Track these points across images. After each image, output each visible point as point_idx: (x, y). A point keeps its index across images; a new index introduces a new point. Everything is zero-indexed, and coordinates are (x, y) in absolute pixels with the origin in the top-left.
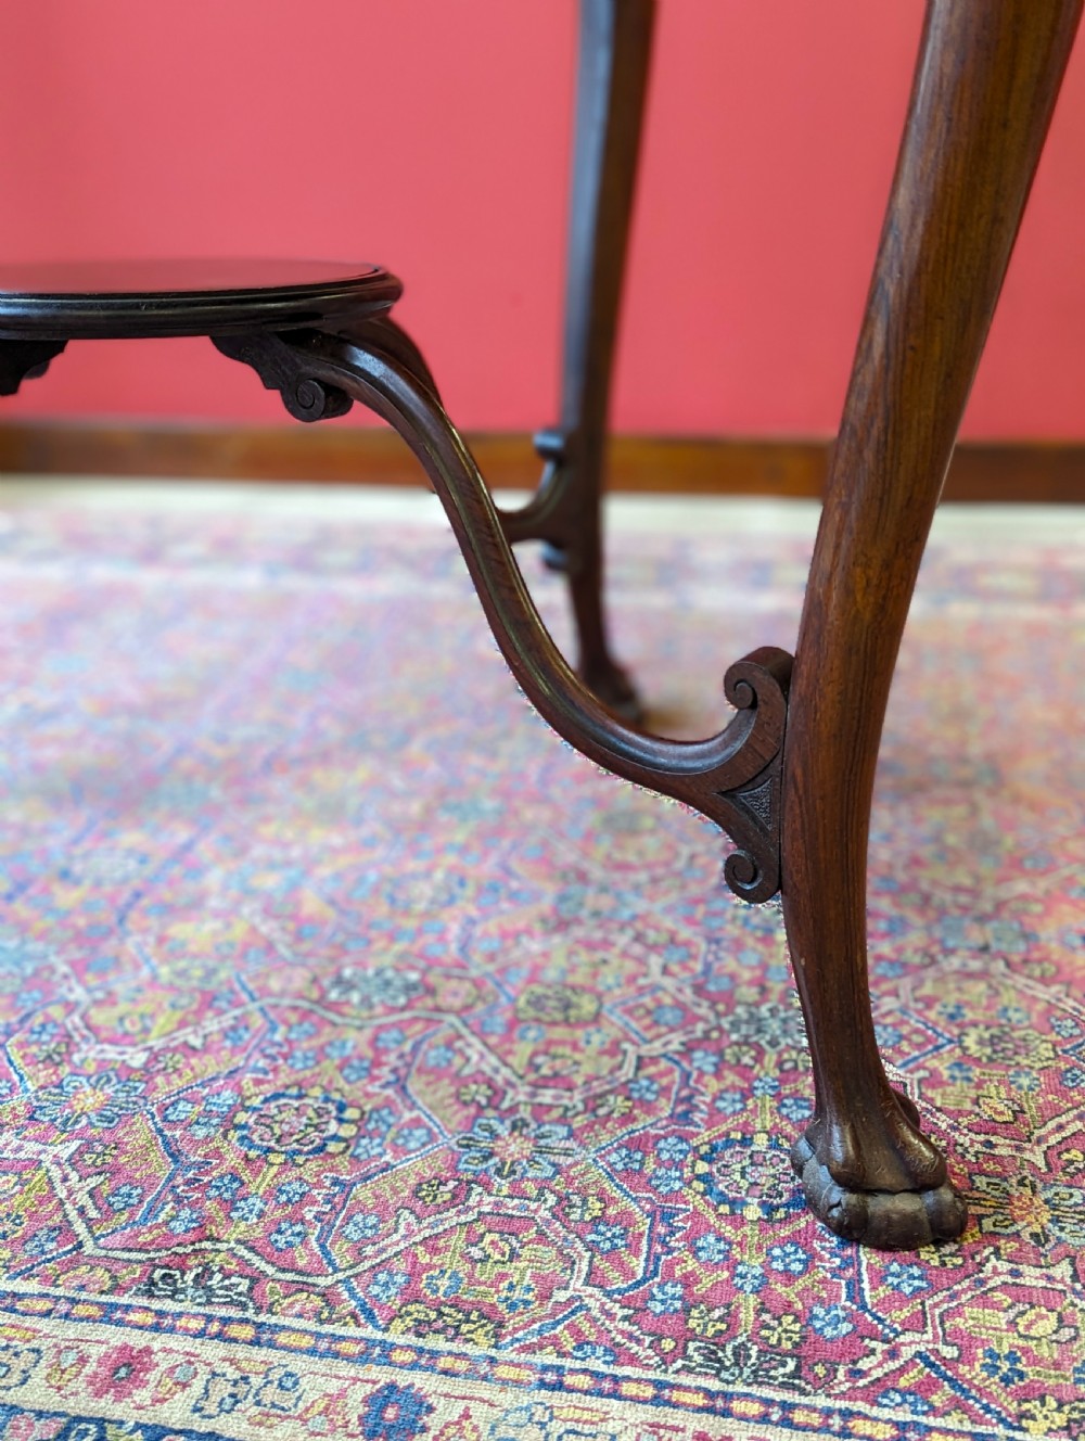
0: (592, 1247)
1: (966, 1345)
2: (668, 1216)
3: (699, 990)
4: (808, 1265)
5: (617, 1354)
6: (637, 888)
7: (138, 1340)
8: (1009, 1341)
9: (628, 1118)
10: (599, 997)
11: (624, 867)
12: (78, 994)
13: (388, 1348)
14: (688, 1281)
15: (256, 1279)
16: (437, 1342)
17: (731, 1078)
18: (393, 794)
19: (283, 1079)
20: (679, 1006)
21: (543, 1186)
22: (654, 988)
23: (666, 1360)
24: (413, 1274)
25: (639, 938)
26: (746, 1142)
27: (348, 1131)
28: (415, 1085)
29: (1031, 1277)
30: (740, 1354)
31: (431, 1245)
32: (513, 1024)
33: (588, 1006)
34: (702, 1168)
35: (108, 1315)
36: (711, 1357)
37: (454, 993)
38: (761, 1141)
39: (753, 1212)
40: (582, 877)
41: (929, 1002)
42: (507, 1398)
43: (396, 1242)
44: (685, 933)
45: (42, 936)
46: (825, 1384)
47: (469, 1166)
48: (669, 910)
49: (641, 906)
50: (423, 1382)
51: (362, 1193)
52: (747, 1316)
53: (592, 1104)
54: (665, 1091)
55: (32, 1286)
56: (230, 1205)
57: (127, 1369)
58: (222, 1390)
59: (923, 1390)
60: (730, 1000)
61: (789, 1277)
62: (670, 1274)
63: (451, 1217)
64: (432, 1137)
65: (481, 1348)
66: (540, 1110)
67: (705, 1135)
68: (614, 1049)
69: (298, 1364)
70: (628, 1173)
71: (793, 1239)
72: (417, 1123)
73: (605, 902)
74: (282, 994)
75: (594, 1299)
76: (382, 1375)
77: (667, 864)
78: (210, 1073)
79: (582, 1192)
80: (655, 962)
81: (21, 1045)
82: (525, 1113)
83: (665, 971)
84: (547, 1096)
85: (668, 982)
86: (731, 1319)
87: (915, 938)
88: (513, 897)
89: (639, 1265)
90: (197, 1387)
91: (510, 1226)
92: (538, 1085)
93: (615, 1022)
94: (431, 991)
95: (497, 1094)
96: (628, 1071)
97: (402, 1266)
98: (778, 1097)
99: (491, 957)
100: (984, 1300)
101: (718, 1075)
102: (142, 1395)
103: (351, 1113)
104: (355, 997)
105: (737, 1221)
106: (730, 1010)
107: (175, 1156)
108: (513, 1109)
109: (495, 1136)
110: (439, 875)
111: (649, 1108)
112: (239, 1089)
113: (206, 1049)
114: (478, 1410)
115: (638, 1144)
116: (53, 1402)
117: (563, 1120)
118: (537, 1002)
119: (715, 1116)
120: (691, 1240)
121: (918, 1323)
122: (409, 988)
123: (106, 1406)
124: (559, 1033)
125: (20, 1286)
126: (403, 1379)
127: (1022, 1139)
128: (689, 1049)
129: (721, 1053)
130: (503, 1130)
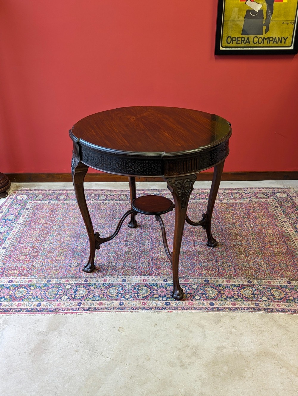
0: (135, 270)
1: (160, 273)
2: (139, 268)
3: (139, 251)
4: (150, 269)
5: (137, 276)
6: (132, 242)
7: (105, 279)
8: (163, 272)
9: (135, 261)
10: (131, 252)
11: (131, 240)
12: (86, 257)
13: (122, 278)
14: (141, 271)
15: (112, 275)
16: (125, 277)
17: (143, 258)
18: (106, 234)
19: (107, 262)
20: (138, 252)
21: (130, 267)
22: (136, 251)
23: (141, 276)
24: (123, 273)
25: (133, 247)
26: (145, 262)
27: (114, 265)
28: (118, 261)
29: (164, 268)
30: (146, 275)
31: (123, 271)
32: (124, 255)
33: (131, 253)
34: (142, 264)
35: (102, 278)
36: (144, 275)
37: (119, 253)
38: (146, 262)
39: (146, 267)
40: (127, 241)
41: (158, 250)
42: (131, 279)
43: (121, 271)
44: (137, 246)
45: (79, 252)
46: (151, 276)
47: (124, 266)
48: (136, 244)
49: (133, 244)
50: (125, 279)
51: (117, 269)
52: (146, 273)
53: (133, 261)
54: (138, 259)
55: (96, 277)
56: (108, 270)
57: (105, 280)
58: (112, 281)
59: (157, 275)
60: (142, 251)
61: (148, 270)
62: (140, 271)
63: (124, 269)
64: (121, 264)
65: (129, 277)
66: (129, 262)
67: (142, 262)
68: (133, 256)
69: (117, 279)
70: (136, 265)
71: (149, 268)
72: (119, 264)
73: (130, 243)
74: (104, 255)
75: (135, 273)
76: (123, 279)
77: (135, 239)
78: (101, 262)
79: (133, 267)
80: (135, 249)
81: (84, 261)
82: (127, 262)
83: (136, 249)
84: (129, 260)
85: (137, 250)
86: (145, 273)
87: (157, 244)
88: (121, 244)
89: (138, 271)
90: (111, 281)
91: (128, 270)
92: (128, 260)
93: (133, 254)
94: (117, 253)
95: (125, 261)
96: (135, 258)
97: (122, 273)
98: (147, 259)
99: (121, 250)
100: (161, 270)
101: (142, 257)
102: (107, 282)
103: (114, 263)
104: (111, 254)
105: (145, 267)
106: (142, 252)
107: (102, 268)
108: (126, 262)
109: (126, 264)
110: (114, 242)
111: (137, 261)
112: (104, 263)
113: (100, 260)
114: (129, 280)
115: (136, 263)
116: (101, 283)
117: (131, 262)
118: (126, 253)
119: (142, 260)
120: (141, 269)
121: (157, 272)
122: (115, 253)
123: (105, 282)
124: (128, 256)
125: (95, 277)
126: (124, 279)
127: (165, 260)
128: (139, 256)
129: (142, 256)
130: (126, 263)
